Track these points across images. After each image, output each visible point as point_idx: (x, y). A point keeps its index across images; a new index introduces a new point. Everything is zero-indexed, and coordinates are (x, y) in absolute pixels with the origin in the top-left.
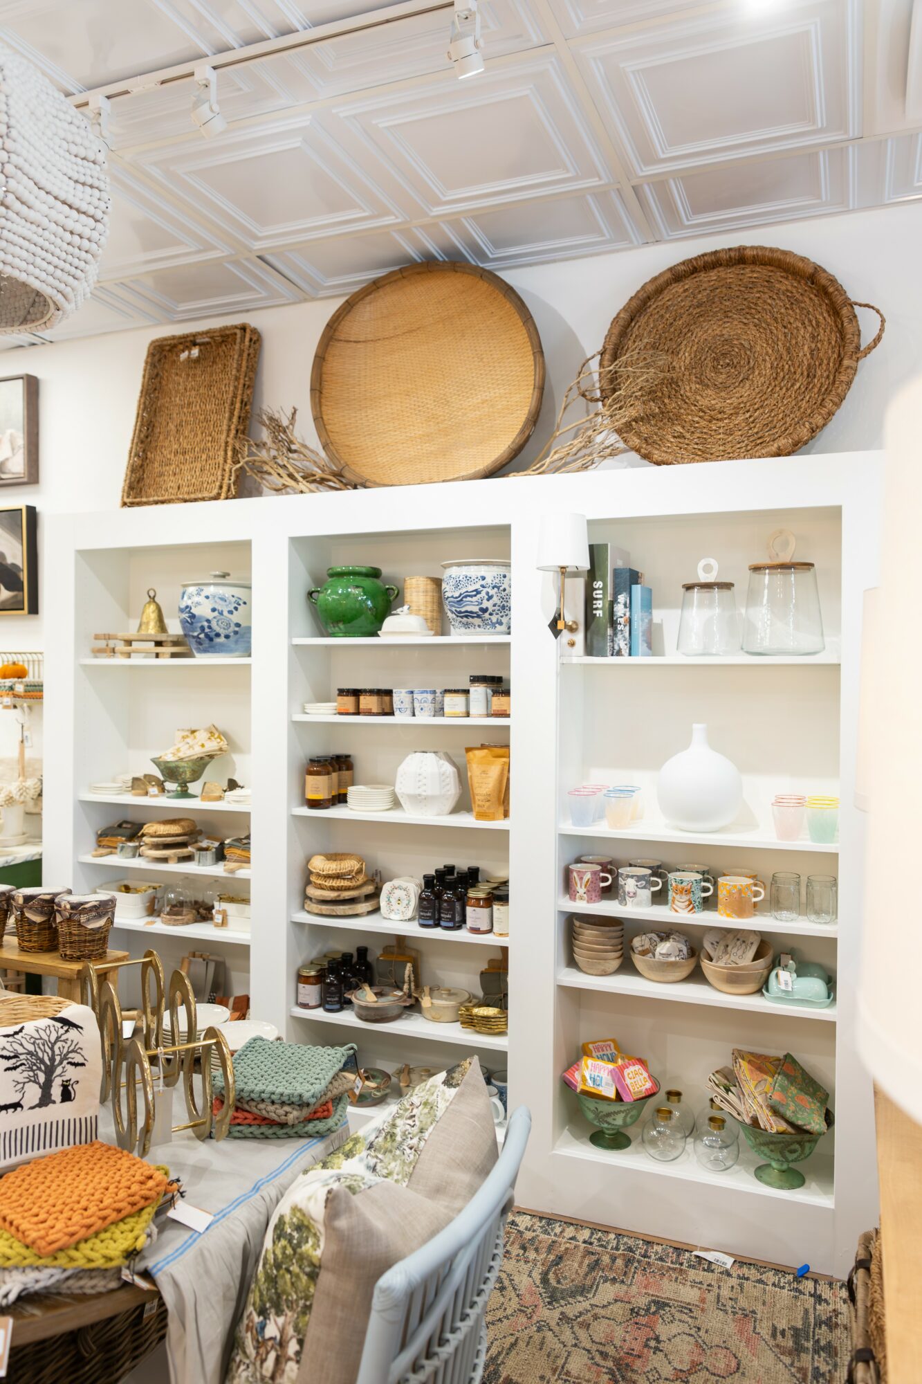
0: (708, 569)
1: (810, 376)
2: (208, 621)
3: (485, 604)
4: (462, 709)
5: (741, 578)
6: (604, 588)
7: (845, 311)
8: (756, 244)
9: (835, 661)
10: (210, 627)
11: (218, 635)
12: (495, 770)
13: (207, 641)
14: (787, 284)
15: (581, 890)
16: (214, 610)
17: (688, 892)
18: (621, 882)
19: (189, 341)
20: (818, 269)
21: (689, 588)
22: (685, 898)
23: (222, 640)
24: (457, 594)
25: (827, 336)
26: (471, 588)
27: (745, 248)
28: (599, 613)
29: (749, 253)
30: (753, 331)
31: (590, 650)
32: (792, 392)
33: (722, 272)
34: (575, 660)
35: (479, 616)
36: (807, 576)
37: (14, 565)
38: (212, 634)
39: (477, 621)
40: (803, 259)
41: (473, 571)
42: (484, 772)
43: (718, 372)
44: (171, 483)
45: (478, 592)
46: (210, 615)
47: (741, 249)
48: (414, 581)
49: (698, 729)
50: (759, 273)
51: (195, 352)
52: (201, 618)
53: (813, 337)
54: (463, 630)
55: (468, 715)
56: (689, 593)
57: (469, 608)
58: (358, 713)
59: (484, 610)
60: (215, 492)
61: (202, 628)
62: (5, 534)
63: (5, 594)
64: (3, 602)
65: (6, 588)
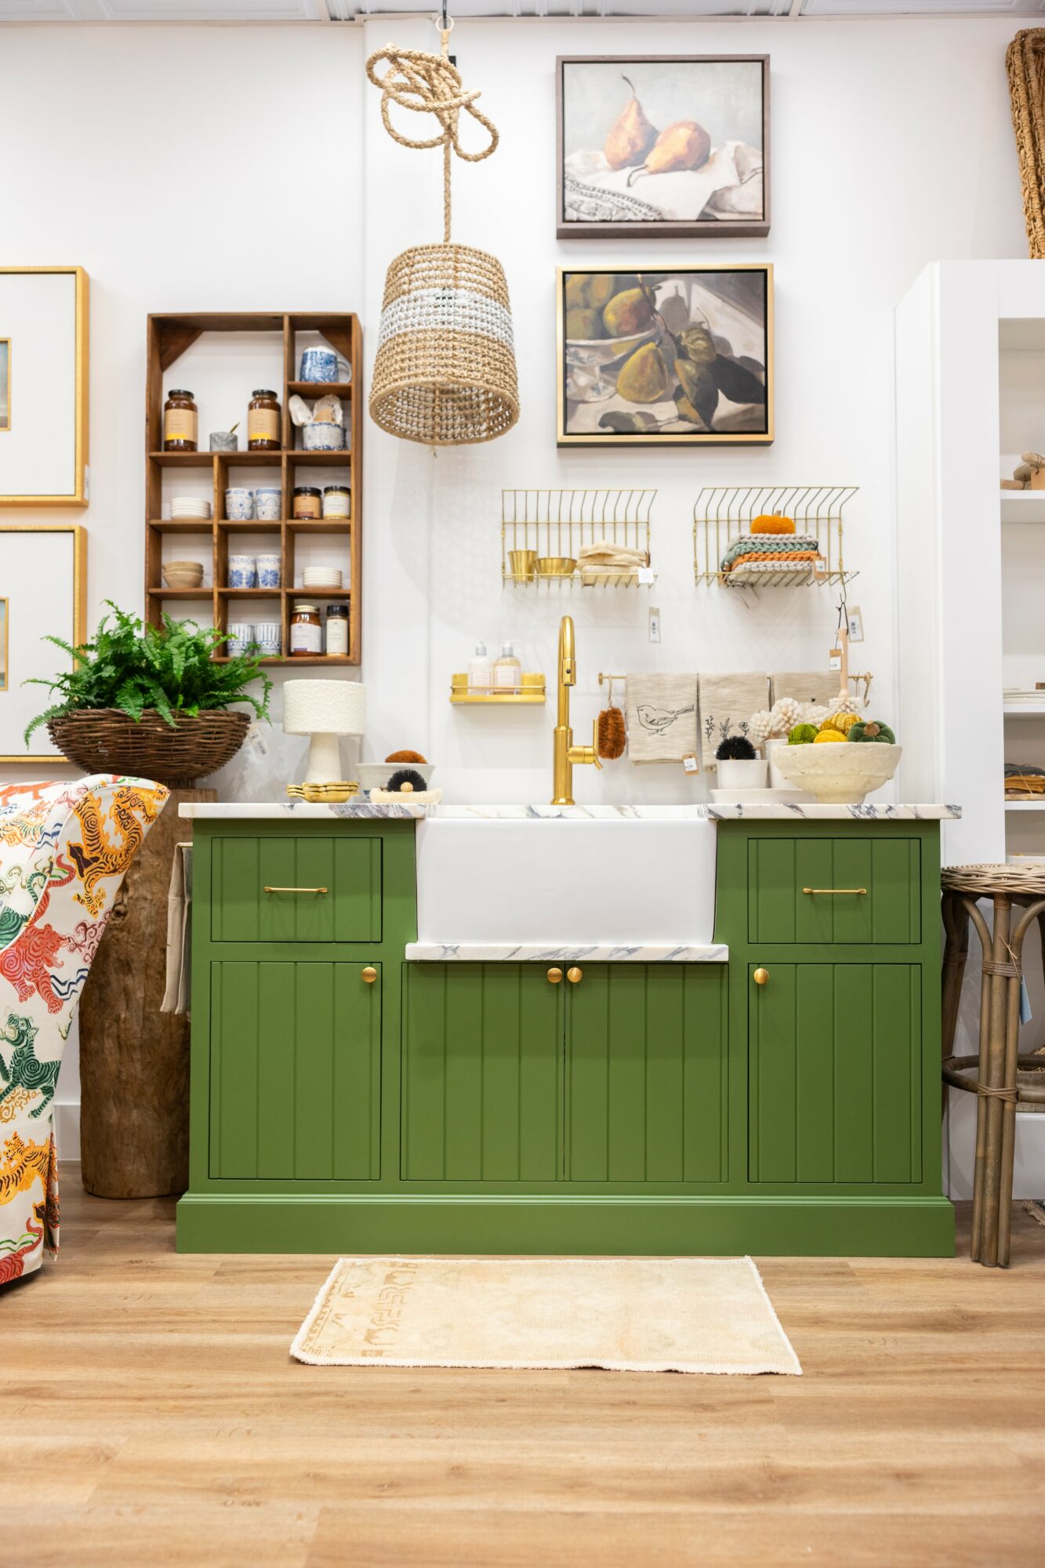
37: (744, 358)
62: (728, 309)
63: (726, 407)
64: (722, 420)
65: (731, 397)
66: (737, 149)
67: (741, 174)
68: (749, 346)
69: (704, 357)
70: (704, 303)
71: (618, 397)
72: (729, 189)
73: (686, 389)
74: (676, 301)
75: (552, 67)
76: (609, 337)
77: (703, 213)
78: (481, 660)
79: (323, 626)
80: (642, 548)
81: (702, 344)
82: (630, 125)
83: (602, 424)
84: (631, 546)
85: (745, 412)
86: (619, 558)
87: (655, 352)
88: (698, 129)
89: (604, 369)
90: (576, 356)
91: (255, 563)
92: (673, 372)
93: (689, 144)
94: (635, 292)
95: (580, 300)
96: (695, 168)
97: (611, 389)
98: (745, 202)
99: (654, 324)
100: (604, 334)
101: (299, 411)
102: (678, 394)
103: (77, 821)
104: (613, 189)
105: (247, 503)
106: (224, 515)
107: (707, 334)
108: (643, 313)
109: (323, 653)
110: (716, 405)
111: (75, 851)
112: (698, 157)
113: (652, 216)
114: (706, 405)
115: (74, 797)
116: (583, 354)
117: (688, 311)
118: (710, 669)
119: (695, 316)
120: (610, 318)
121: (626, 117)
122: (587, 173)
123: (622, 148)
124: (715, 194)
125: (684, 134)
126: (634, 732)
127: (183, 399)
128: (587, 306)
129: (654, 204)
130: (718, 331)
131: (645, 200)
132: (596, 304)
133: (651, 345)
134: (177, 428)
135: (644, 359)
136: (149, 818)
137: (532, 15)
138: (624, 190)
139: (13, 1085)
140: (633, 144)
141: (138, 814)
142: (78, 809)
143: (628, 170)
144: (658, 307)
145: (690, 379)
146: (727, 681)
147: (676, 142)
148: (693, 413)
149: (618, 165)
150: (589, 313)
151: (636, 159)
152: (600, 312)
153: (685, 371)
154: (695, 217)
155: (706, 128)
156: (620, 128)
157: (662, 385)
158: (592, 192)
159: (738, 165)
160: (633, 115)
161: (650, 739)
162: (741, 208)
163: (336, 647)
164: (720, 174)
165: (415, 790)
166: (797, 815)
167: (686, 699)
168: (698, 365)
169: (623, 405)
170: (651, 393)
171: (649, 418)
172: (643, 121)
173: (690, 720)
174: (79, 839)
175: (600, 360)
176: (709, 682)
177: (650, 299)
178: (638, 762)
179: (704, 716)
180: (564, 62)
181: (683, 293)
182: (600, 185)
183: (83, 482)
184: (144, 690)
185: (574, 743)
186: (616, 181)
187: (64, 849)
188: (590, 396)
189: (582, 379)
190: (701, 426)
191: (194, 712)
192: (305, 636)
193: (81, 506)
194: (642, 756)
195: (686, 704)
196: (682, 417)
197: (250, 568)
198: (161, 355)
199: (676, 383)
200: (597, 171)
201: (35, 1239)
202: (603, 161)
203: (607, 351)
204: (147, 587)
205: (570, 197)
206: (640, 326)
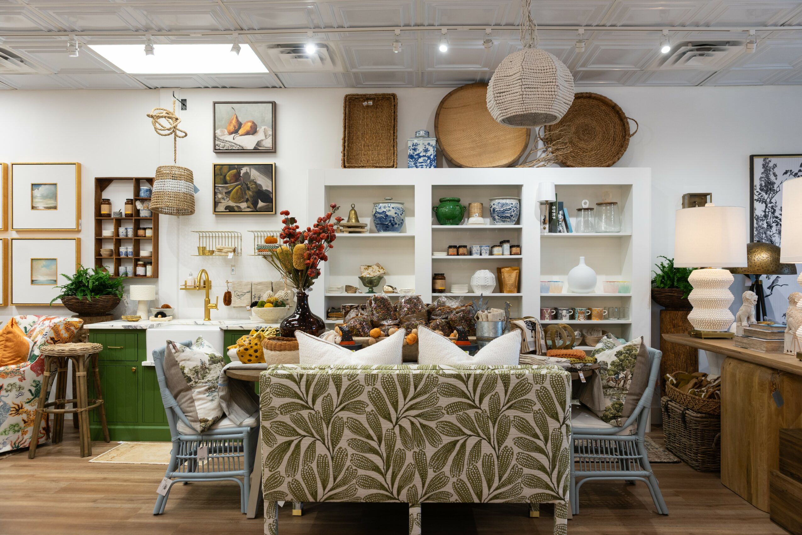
0: (585, 203)
1: (614, 140)
2: (393, 218)
3: (513, 214)
4: (501, 253)
5: (595, 206)
6: (556, 209)
7: (625, 120)
8: (595, 92)
9: (630, 234)
10: (394, 220)
11: (396, 224)
12: (514, 274)
13: (391, 226)
14: (604, 108)
15: (547, 316)
16: (396, 213)
17: (584, 313)
18: (560, 312)
19: (367, 98)
20: (616, 105)
21: (580, 210)
22: (583, 315)
23: (397, 226)
24: (502, 209)
25: (619, 128)
26: (508, 208)
27: (592, 94)
28: (554, 218)
29: (593, 95)
30: (595, 122)
31: (551, 231)
32: (609, 145)
33: (582, 100)
34: (546, 234)
35: (510, 218)
36: (616, 206)
37: (266, 190)
38: (394, 223)
39: (508, 220)
40: (611, 101)
41: (508, 201)
42: (510, 276)
43: (584, 136)
44: (363, 158)
45: (510, 209)
46: (394, 215)
47: (590, 94)
48: (476, 204)
49: (582, 258)
50: (595, 102)
51: (371, 103)
52: (390, 216)
53: (614, 127)
54: (502, 223)
55: (503, 254)
56: (580, 212)
57: (507, 215)
58: (458, 255)
59: (512, 216)
60: (392, 164)
61: (390, 221)
62: (261, 176)
63: (261, 204)
64: (260, 208)
65: (262, 201)
66: (265, 129)
67: (266, 136)
68: (267, 186)
69: (255, 190)
70: (255, 174)
71: (230, 201)
72: (262, 140)
73: (250, 199)
74: (246, 174)
75: (212, 104)
76: (227, 184)
77: (255, 147)
78: (191, 277)
79: (146, 267)
80: (233, 247)
81: (254, 186)
82: (234, 122)
83: (226, 209)
84: (230, 246)
85: (266, 206)
86: (224, 250)
87: (240, 188)
88: (253, 123)
89: (226, 193)
90: (218, 189)
91: (127, 249)
92: (245, 193)
93: (251, 127)
94: (235, 171)
95: (219, 173)
96: (253, 134)
97: (228, 199)
98: (268, 143)
99: (240, 180)
100: (226, 183)
101: (139, 205)
102: (247, 201)
103: (52, 331)
104: (229, 140)
105: (125, 231)
106: (118, 235)
107: (255, 183)
108: (237, 177)
109: (146, 276)
110: (258, 204)
111: (52, 339)
112: (253, 131)
113: (240, 148)
114: (255, 204)
115: (51, 325)
116: (220, 189)
117: (250, 176)
118: (256, 280)
119: (252, 178)
120: (228, 178)
121: (233, 119)
122: (222, 136)
123: (232, 128)
124: (258, 142)
125: (250, 124)
126: (233, 298)
127: (108, 202)
128: (221, 175)
129: (241, 145)
130: (259, 182)
131: (239, 144)
132: (224, 174)
133: (240, 186)
134: (105, 209)
135: (237, 190)
136: (76, 329)
137: (208, 87)
138: (232, 141)
139: (35, 397)
140: (235, 127)
141: (72, 328)
142: (52, 328)
143: (234, 135)
144: (241, 175)
145: (250, 196)
146: (260, 284)
147: (246, 127)
148: (252, 206)
149: (231, 133)
150: (222, 177)
151: (236, 132)
152: (225, 176)
153: (249, 193)
154: (252, 148)
155: (256, 123)
156: (231, 122)
157: (243, 198)
158: (224, 141)
159: (265, 133)
160: (235, 119)
161: (237, 300)
162: (266, 146)
163: (149, 273)
164: (260, 136)
165: (162, 317)
166: (242, 329)
167: (248, 289)
168: (253, 192)
169: (232, 204)
170: (240, 200)
171: (239, 207)
172: (238, 120)
173: (249, 295)
174: (53, 335)
175: (225, 191)
176: (255, 284)
177: (239, 173)
178: (234, 307)
179: (253, 294)
180: (215, 103)
181: (248, 171)
182: (226, 139)
183: (78, 224)
184: (84, 291)
185: (211, 302)
186: (230, 138)
187: (49, 338)
188: (222, 201)
189: (220, 196)
190: (254, 209)
191: (97, 297)
192: (140, 271)
193: (79, 231)
194: (235, 305)
195: (248, 290)
196: (248, 207)
197: (125, 250)
198: (101, 187)
199: (247, 197)
200: (224, 135)
201: (42, 435)
202: (226, 132)
203: (227, 188)
204: (96, 256)
205: (217, 142)
206: (236, 181)
